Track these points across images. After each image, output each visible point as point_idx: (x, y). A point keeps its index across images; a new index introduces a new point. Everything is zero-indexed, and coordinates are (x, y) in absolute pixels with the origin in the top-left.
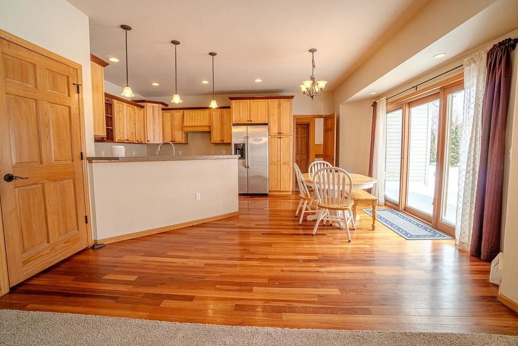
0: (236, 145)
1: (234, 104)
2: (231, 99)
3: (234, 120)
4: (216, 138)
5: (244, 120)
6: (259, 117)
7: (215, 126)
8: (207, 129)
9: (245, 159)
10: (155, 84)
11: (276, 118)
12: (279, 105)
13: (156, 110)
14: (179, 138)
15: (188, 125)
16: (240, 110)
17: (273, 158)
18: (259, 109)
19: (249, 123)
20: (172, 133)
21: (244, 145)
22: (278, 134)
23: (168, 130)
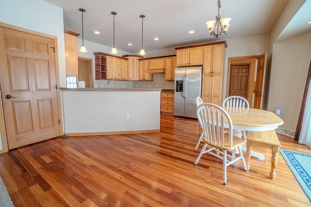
0: (177, 82)
1: (178, 52)
2: (176, 49)
3: (178, 64)
4: (168, 76)
5: (185, 63)
6: (196, 61)
7: (167, 69)
8: (162, 71)
9: (183, 92)
10: (130, 45)
11: (209, 60)
12: (212, 50)
13: (135, 60)
14: (147, 77)
15: (151, 69)
16: (183, 56)
17: (205, 92)
18: (196, 55)
19: (188, 65)
20: (143, 74)
21: (183, 81)
22: (210, 73)
23: (141, 72)
